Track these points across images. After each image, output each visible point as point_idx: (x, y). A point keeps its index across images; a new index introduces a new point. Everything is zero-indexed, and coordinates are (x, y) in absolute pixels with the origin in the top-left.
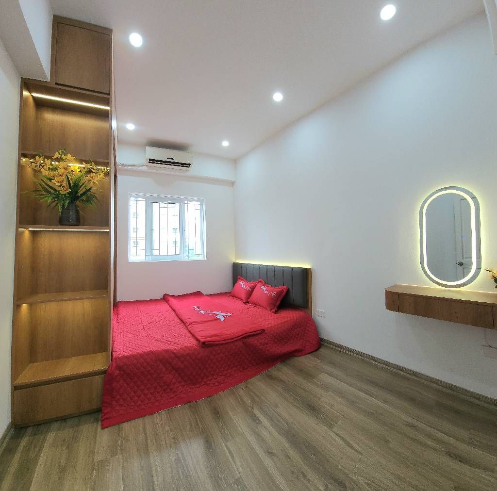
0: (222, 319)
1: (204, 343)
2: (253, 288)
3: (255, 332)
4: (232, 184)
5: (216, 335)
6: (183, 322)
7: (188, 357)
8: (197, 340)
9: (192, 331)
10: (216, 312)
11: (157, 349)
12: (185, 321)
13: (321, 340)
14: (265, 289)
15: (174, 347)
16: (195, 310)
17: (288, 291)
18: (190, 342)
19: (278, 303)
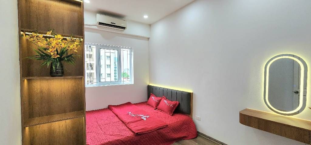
0: (145, 119)
1: (137, 134)
2: (160, 101)
3: (163, 126)
4: (148, 39)
5: (143, 129)
6: (123, 122)
7: (129, 142)
8: (133, 132)
9: (130, 128)
10: (141, 115)
11: (112, 140)
12: (125, 122)
13: (198, 132)
14: (166, 102)
15: (121, 138)
16: (129, 114)
17: (179, 104)
18: (129, 134)
19: (174, 110)
